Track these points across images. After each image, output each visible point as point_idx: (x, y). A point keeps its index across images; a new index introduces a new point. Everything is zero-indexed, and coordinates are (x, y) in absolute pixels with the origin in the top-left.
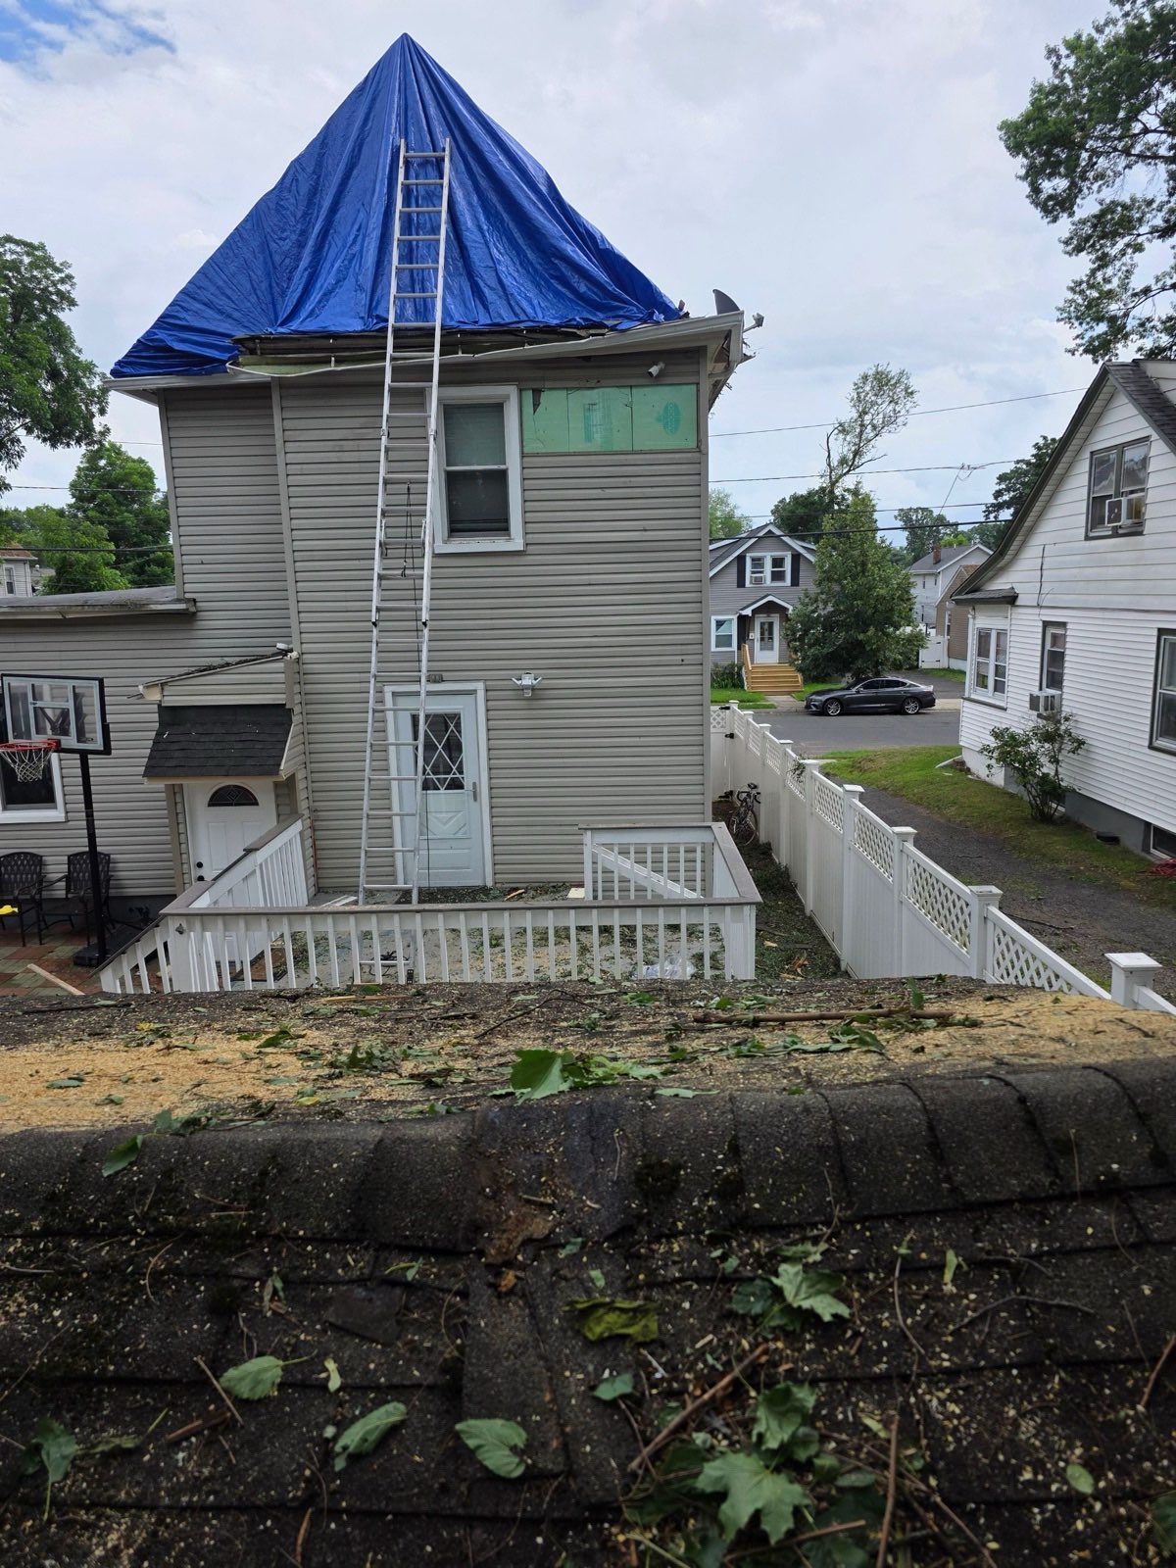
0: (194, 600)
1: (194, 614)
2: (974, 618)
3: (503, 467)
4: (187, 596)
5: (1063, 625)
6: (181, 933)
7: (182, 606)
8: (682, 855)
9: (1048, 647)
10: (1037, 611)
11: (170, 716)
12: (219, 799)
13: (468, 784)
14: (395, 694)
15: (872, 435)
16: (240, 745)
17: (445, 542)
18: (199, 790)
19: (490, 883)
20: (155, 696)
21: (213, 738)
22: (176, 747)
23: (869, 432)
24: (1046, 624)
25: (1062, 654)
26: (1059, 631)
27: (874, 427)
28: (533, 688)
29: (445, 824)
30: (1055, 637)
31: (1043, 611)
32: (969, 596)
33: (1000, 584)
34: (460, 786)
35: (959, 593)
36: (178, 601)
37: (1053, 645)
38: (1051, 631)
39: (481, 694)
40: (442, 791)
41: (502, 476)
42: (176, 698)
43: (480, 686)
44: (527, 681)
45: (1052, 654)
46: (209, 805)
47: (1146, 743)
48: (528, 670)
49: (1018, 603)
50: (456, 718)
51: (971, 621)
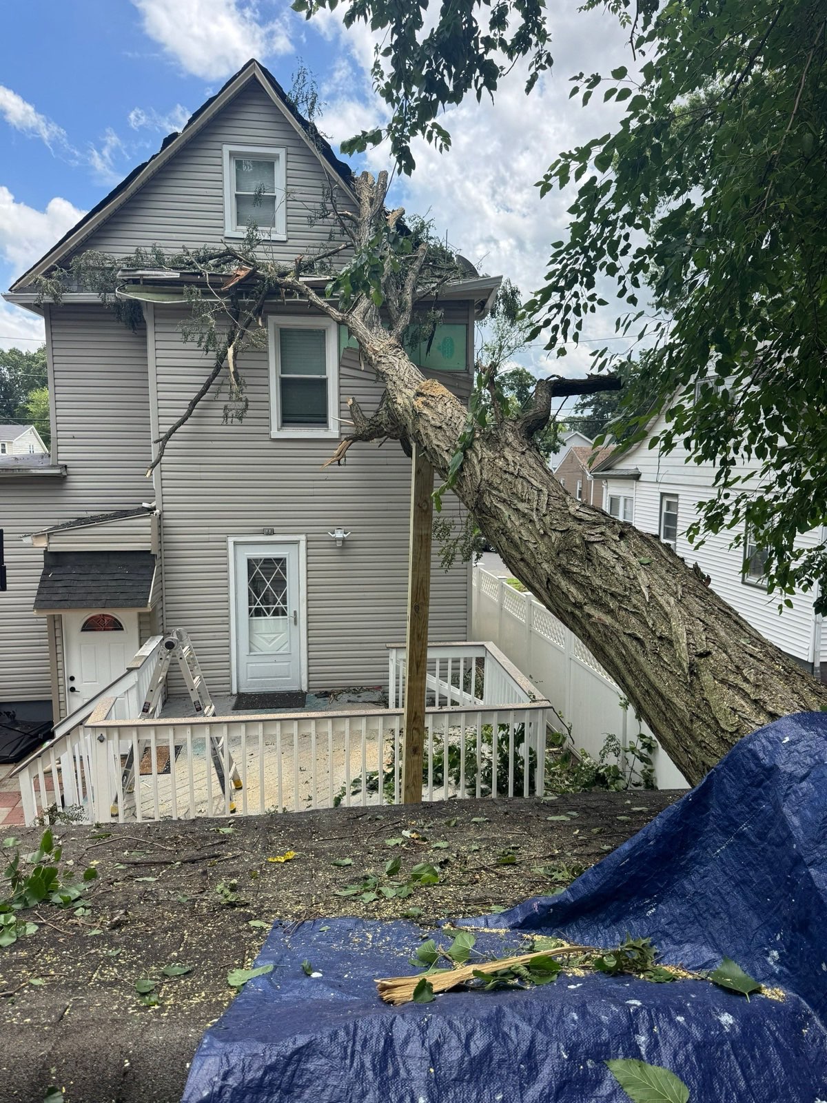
0: (66, 467)
1: (65, 477)
2: (607, 488)
3: (324, 377)
4: (60, 463)
5: (676, 496)
6: (101, 741)
7: (57, 471)
8: (450, 665)
9: (664, 510)
10: (657, 486)
11: (54, 560)
12: (89, 626)
13: (290, 612)
14: (235, 543)
15: (508, 353)
16: (114, 583)
17: (279, 430)
18: (74, 619)
19: (305, 689)
20: (43, 543)
21: (91, 577)
22: (59, 584)
23: (505, 352)
24: (663, 495)
25: (676, 516)
26: (674, 500)
27: (509, 348)
28: (344, 540)
29: (270, 643)
30: (669, 503)
31: (662, 486)
32: (605, 473)
33: (627, 466)
34: (284, 614)
35: (597, 471)
36: (53, 467)
37: (668, 509)
38: (666, 499)
39: (303, 544)
40: (269, 617)
41: (324, 383)
42: (58, 546)
43: (303, 537)
44: (339, 535)
45: (667, 516)
46: (83, 630)
47: (740, 580)
48: (339, 527)
49: (641, 479)
50: (281, 561)
51: (605, 490)
